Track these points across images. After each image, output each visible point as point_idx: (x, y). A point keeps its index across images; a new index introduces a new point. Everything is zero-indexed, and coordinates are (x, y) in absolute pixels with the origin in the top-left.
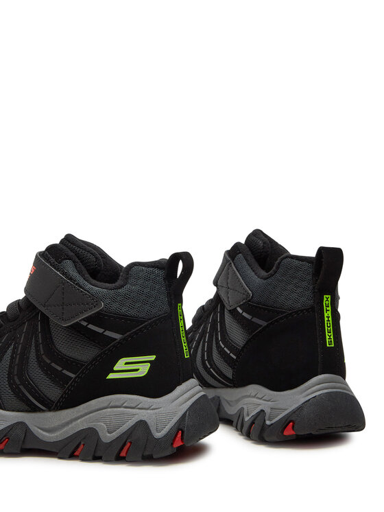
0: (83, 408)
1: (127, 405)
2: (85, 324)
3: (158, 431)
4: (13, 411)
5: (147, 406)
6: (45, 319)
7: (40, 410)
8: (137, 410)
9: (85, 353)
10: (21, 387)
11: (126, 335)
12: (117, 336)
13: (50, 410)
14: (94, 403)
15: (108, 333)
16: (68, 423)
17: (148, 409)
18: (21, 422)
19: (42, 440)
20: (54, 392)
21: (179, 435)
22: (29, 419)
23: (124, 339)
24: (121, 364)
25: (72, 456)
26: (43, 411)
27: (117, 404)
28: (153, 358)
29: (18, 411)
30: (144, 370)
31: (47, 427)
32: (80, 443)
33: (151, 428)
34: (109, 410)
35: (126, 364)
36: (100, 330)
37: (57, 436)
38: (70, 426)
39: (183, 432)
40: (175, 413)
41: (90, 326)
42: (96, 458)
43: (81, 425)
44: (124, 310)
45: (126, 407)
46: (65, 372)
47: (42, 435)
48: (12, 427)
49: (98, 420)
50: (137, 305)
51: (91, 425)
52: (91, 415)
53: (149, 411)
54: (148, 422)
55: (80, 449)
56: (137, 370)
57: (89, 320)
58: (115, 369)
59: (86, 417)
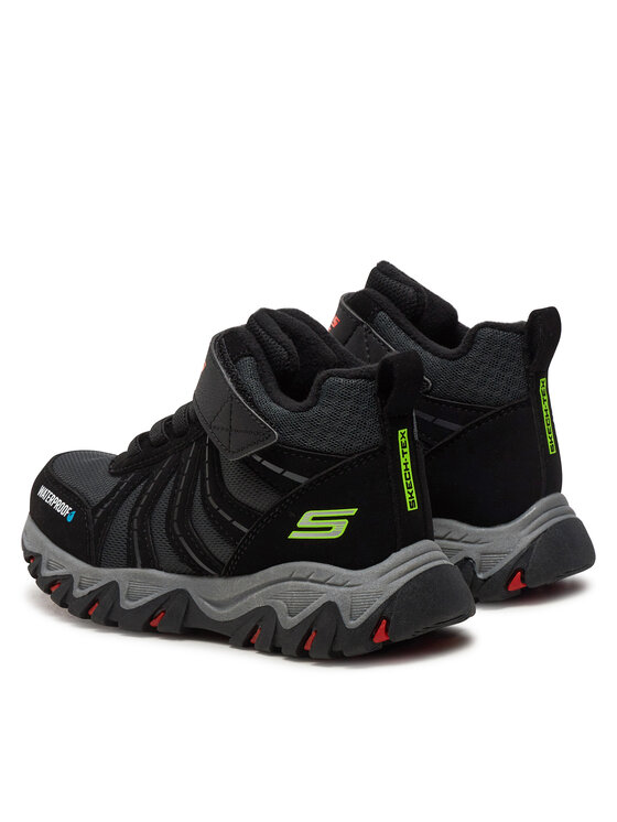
0: (259, 577)
1: (316, 579)
2: (258, 459)
3: (352, 617)
4: (172, 572)
5: (340, 581)
6: (214, 451)
7: (207, 575)
8: (327, 587)
9: (261, 500)
10: (181, 539)
11: (314, 478)
12: (301, 480)
13: (220, 576)
14: (274, 572)
15: (288, 474)
16: (242, 597)
17: (342, 586)
18: (182, 590)
19: (208, 618)
20: (223, 551)
21: (383, 626)
22: (191, 585)
23: (310, 484)
24: (306, 520)
25: (247, 644)
26: (212, 576)
27: (301, 575)
28: (353, 512)
29: (179, 573)
30: (338, 529)
31: (216, 599)
32: (256, 628)
33: (343, 614)
34: (291, 583)
35: (314, 519)
36: (278, 470)
37: (228, 614)
38: (244, 601)
39: (388, 622)
40: (379, 593)
41: (265, 463)
42: (275, 650)
43: (256, 601)
44: (309, 443)
45: (312, 581)
46: (235, 523)
47: (209, 609)
48: (168, 597)
49: (276, 597)
50: (330, 436)
51: (269, 602)
52: (269, 588)
53: (342, 589)
54: (339, 604)
55: (256, 636)
56: (330, 529)
57: (264, 454)
58: (299, 525)
59: (264, 590)
